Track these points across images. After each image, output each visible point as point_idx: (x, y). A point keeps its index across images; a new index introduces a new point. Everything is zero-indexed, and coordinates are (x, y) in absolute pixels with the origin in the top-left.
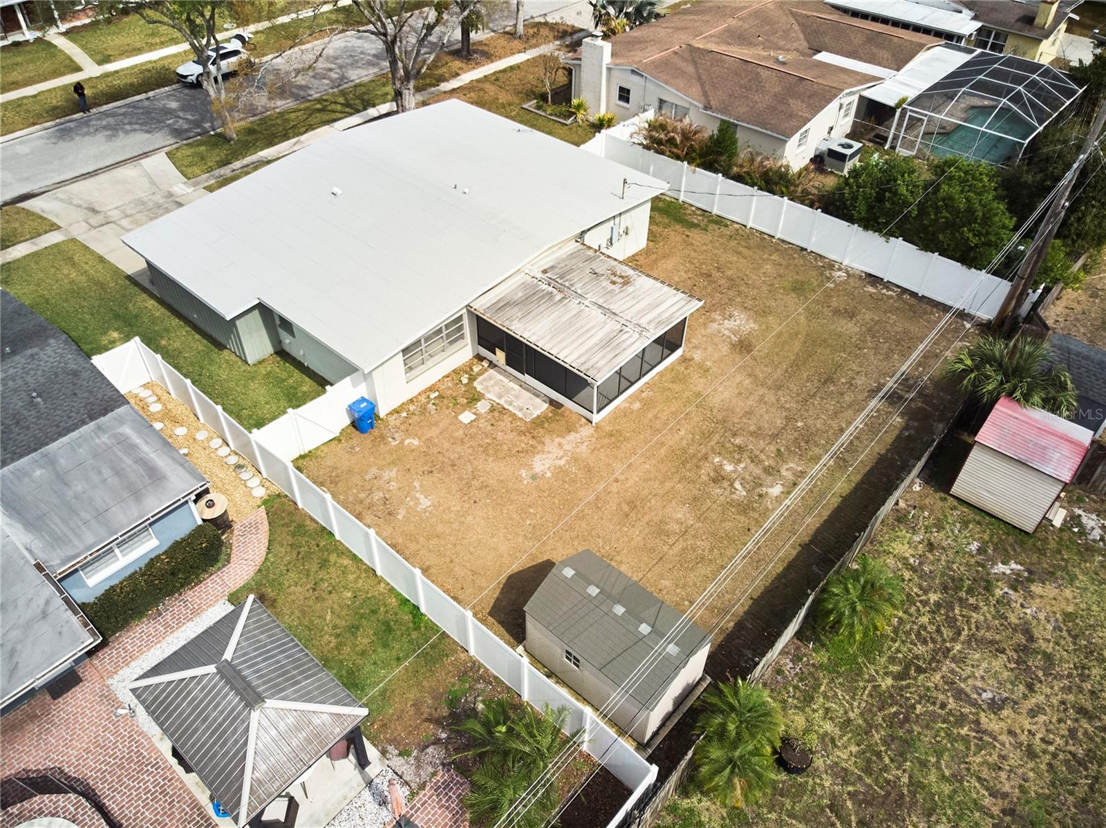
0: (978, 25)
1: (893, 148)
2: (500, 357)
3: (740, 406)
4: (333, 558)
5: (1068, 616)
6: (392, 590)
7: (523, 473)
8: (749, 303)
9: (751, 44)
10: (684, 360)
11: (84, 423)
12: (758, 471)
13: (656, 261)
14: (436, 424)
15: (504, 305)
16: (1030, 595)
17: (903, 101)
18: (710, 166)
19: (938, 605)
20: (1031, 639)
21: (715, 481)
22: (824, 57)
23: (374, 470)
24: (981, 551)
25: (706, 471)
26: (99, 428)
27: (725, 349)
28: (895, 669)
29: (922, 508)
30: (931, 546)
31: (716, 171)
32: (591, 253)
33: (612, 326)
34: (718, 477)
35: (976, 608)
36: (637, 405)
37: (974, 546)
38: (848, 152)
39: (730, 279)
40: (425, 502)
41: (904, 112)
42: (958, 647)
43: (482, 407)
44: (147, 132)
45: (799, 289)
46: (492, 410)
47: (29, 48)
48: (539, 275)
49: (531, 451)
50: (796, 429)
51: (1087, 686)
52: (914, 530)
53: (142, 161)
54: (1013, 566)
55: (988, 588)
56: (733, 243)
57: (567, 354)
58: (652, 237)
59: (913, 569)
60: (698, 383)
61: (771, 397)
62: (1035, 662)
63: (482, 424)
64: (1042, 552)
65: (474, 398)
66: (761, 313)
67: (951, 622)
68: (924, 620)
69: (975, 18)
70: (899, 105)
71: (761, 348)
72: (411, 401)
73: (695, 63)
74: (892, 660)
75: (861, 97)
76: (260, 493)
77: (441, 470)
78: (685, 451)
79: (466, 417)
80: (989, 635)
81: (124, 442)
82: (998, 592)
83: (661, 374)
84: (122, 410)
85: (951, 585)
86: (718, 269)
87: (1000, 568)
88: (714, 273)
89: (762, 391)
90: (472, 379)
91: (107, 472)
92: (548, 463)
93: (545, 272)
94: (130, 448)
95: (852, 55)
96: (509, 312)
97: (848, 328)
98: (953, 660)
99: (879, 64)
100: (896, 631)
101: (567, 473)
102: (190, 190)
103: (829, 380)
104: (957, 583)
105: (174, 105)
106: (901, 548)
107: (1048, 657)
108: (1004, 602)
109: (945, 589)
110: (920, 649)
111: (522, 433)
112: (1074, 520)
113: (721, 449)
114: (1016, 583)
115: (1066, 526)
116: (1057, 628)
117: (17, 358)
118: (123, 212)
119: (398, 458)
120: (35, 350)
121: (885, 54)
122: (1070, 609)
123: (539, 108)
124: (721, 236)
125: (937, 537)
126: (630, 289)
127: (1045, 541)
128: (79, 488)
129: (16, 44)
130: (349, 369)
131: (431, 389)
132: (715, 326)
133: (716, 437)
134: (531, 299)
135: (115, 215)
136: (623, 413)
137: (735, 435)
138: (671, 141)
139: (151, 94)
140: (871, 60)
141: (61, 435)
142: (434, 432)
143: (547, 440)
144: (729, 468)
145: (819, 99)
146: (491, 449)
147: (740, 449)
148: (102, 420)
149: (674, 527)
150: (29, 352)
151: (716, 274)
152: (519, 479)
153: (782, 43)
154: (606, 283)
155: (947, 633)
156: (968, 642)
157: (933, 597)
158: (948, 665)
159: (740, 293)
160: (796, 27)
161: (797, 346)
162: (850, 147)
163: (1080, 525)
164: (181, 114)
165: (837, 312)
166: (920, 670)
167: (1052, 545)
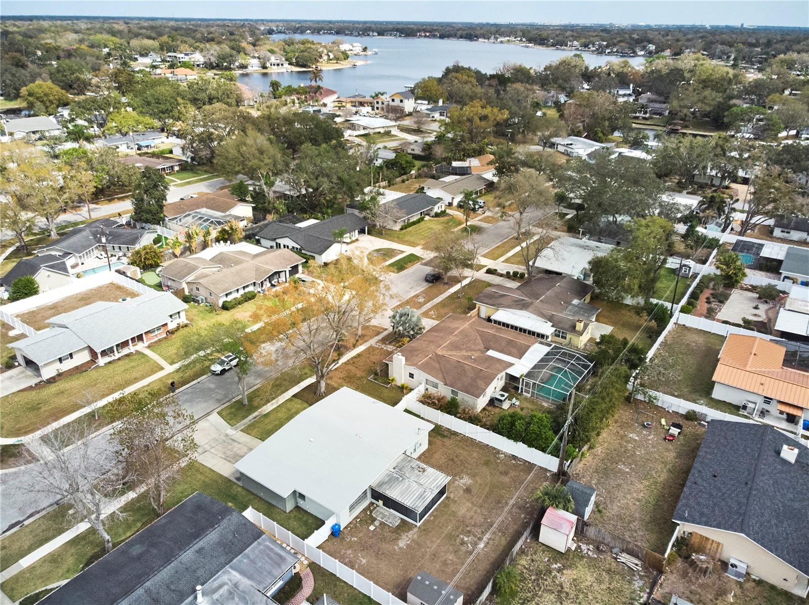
0: (554, 329)
1: (522, 392)
2: (381, 503)
3: (469, 515)
4: (338, 583)
5: (574, 580)
6: (360, 592)
7: (396, 547)
8: (469, 472)
9: (461, 350)
10: (447, 498)
11: (253, 542)
12: (476, 539)
13: (432, 455)
14: (361, 531)
15: (381, 484)
16: (563, 574)
17: (522, 375)
18: (449, 413)
19: (534, 580)
20: (562, 588)
21: (461, 544)
22: (491, 353)
23: (343, 551)
24: (548, 561)
25: (458, 541)
26: (259, 543)
27: (462, 492)
28: (521, 601)
29: (530, 548)
30: (533, 561)
31: (451, 415)
32: (409, 458)
33: (421, 490)
34: (463, 543)
35: (546, 580)
36: (432, 518)
37: (546, 559)
38: (503, 399)
39: (461, 461)
40: (364, 561)
41: (523, 379)
42: (540, 593)
43: (377, 523)
44: (205, 402)
45: (487, 463)
46: (380, 524)
47: (135, 357)
48: (393, 470)
49: (397, 539)
50: (488, 522)
51: (578, 601)
52: (527, 556)
53: (208, 418)
54: (559, 565)
55: (550, 572)
56: (461, 444)
57: (407, 502)
58: (430, 443)
59: (527, 569)
60: (453, 507)
61: (479, 511)
62: (563, 595)
63: (378, 530)
64: (568, 559)
65: (373, 520)
66: (473, 476)
67: (538, 585)
68: (530, 585)
69: (552, 326)
70: (521, 377)
71: (474, 491)
72: (350, 523)
73: (439, 362)
74: (520, 599)
75: (506, 373)
76: (306, 562)
77: (367, 549)
78: (451, 535)
79: (372, 528)
80: (550, 588)
81: (268, 547)
82: (553, 574)
83: (439, 505)
84: (263, 536)
85: (539, 573)
86: (456, 456)
87: (554, 566)
88: (455, 458)
89: (475, 508)
90: (371, 512)
91: (266, 558)
92: (404, 543)
93: (394, 468)
94: (271, 550)
95: (501, 351)
96: (385, 486)
97: (506, 479)
98: (539, 597)
99: (513, 356)
100: (521, 589)
101: (411, 546)
102: (235, 432)
103: (499, 502)
104: (541, 572)
105: (212, 386)
106: (523, 562)
107: (567, 593)
108: (555, 577)
109: (537, 574)
110: (529, 595)
111: (393, 532)
112: (579, 547)
113: (462, 533)
114: (559, 570)
115: (576, 549)
116: (571, 584)
117: (225, 520)
118: (210, 445)
119: (351, 545)
120: (229, 517)
121: (514, 350)
122: (575, 577)
123: (375, 379)
124: (456, 441)
125: (535, 557)
126: (426, 473)
127: (569, 555)
128: (260, 564)
129: (127, 355)
130: (332, 514)
131: (357, 518)
132: (457, 482)
133: (461, 528)
134: (391, 480)
135: (207, 447)
136: (427, 521)
137: (467, 526)
138: (433, 403)
139: (199, 380)
140: (509, 354)
141: (248, 547)
142: (361, 535)
143: (402, 534)
144: (466, 539)
145: (489, 380)
146: (383, 539)
147: (469, 532)
148: (258, 540)
149: (449, 562)
150: (228, 518)
151: (456, 459)
152: (395, 550)
153: (473, 347)
154: (416, 472)
155: (537, 589)
156: (543, 591)
157: (533, 578)
158: (537, 599)
159: (465, 467)
160: (479, 337)
161: (487, 489)
162: (503, 396)
163: (580, 549)
164: (216, 390)
165: (501, 473)
166: (528, 601)
167: (571, 557)
